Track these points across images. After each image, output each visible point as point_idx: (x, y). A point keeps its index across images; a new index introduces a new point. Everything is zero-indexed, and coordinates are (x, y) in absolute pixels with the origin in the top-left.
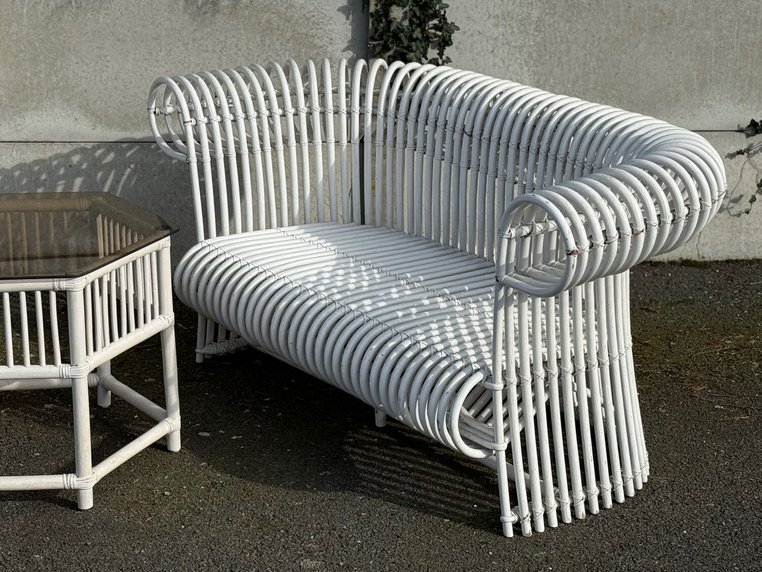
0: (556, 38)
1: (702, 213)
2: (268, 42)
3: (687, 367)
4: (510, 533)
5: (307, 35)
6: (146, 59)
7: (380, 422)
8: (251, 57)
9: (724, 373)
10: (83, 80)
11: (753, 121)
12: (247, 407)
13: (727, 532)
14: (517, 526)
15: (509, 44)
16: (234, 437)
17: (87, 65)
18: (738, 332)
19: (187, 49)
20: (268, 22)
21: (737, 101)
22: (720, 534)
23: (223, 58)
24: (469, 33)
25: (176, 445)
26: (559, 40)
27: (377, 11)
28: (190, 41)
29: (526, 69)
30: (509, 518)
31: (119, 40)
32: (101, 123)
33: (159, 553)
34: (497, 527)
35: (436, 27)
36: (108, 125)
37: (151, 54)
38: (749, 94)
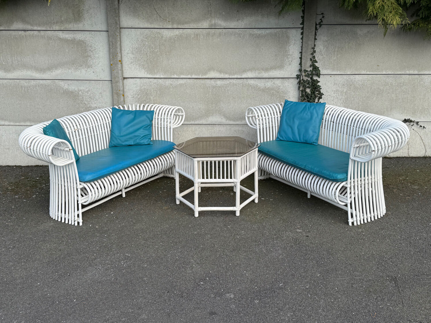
0: (351, 96)
1: (402, 142)
2: (272, 98)
3: (390, 185)
4: (350, 224)
5: (283, 96)
6: (240, 103)
7: (309, 197)
8: (268, 102)
9: (401, 186)
10: (224, 109)
11: (405, 119)
12: (272, 192)
13: (410, 226)
14: (353, 223)
15: (337, 98)
16: (271, 200)
17: (225, 104)
18: (403, 176)
19: (251, 100)
20: (273, 93)
21: (400, 113)
22: (408, 226)
23: (261, 102)
24: (327, 95)
25: (256, 201)
26: (351, 97)
27: (302, 90)
28: (252, 98)
29: (342, 105)
30: (350, 220)
31: (234, 98)
32: (228, 119)
33: (259, 227)
34: (348, 223)
35: (318, 94)
36: (230, 120)
37: (242, 102)
38: (404, 112)
